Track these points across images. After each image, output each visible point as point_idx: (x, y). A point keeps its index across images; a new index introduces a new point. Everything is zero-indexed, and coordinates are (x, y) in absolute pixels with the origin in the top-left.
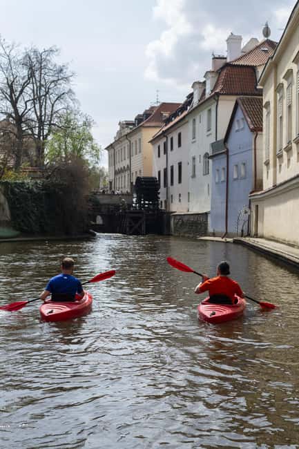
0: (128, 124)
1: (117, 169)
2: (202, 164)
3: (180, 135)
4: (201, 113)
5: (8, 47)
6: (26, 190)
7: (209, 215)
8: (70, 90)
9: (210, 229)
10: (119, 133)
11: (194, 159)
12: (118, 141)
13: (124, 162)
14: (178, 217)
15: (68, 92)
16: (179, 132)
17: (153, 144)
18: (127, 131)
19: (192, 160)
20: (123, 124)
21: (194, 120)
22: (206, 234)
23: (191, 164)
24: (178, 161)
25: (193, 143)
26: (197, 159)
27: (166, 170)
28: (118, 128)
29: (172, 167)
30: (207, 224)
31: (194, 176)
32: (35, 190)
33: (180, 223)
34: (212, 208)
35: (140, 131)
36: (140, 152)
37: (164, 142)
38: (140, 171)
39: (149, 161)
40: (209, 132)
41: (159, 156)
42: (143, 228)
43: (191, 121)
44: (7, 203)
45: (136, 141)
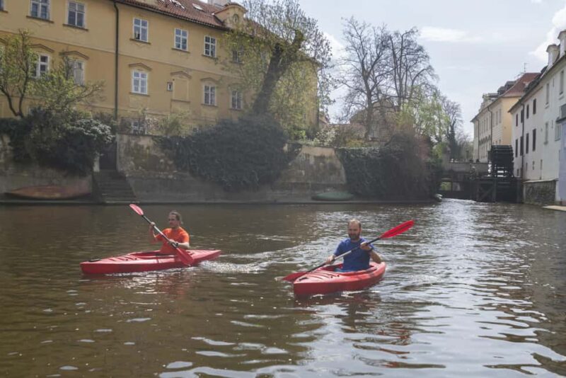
0: (491, 96)
1: (480, 139)
2: (554, 129)
3: (535, 102)
4: (554, 77)
5: (360, 28)
6: (361, 156)
7: (557, 183)
8: (430, 66)
9: (558, 198)
10: (483, 105)
11: (547, 124)
12: (482, 113)
13: (486, 133)
14: (530, 185)
15: (428, 69)
16: (533, 99)
17: (512, 114)
18: (489, 103)
19: (545, 126)
20: (486, 97)
21: (548, 85)
22: (553, 203)
23: (544, 130)
24: (533, 129)
25: (546, 108)
26: (550, 125)
27: (522, 138)
28: (482, 100)
29: (528, 135)
30: (554, 193)
31: (546, 143)
32: (371, 157)
33: (531, 191)
34: (560, 175)
35: (501, 102)
36: (500, 122)
37: (521, 110)
38: (500, 140)
39: (507, 131)
40: (562, 95)
41: (517, 125)
42: (494, 195)
43: (545, 87)
44: (343, 168)
45: (497, 112)
